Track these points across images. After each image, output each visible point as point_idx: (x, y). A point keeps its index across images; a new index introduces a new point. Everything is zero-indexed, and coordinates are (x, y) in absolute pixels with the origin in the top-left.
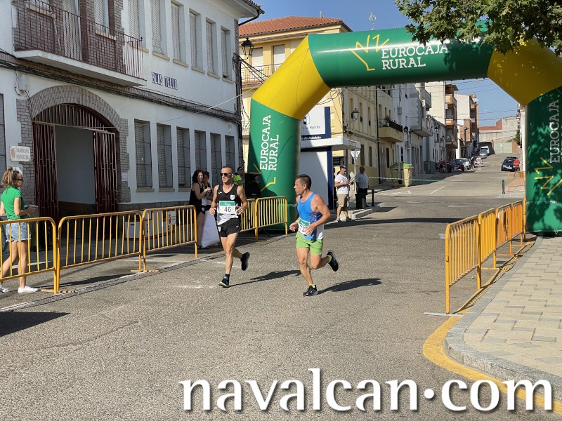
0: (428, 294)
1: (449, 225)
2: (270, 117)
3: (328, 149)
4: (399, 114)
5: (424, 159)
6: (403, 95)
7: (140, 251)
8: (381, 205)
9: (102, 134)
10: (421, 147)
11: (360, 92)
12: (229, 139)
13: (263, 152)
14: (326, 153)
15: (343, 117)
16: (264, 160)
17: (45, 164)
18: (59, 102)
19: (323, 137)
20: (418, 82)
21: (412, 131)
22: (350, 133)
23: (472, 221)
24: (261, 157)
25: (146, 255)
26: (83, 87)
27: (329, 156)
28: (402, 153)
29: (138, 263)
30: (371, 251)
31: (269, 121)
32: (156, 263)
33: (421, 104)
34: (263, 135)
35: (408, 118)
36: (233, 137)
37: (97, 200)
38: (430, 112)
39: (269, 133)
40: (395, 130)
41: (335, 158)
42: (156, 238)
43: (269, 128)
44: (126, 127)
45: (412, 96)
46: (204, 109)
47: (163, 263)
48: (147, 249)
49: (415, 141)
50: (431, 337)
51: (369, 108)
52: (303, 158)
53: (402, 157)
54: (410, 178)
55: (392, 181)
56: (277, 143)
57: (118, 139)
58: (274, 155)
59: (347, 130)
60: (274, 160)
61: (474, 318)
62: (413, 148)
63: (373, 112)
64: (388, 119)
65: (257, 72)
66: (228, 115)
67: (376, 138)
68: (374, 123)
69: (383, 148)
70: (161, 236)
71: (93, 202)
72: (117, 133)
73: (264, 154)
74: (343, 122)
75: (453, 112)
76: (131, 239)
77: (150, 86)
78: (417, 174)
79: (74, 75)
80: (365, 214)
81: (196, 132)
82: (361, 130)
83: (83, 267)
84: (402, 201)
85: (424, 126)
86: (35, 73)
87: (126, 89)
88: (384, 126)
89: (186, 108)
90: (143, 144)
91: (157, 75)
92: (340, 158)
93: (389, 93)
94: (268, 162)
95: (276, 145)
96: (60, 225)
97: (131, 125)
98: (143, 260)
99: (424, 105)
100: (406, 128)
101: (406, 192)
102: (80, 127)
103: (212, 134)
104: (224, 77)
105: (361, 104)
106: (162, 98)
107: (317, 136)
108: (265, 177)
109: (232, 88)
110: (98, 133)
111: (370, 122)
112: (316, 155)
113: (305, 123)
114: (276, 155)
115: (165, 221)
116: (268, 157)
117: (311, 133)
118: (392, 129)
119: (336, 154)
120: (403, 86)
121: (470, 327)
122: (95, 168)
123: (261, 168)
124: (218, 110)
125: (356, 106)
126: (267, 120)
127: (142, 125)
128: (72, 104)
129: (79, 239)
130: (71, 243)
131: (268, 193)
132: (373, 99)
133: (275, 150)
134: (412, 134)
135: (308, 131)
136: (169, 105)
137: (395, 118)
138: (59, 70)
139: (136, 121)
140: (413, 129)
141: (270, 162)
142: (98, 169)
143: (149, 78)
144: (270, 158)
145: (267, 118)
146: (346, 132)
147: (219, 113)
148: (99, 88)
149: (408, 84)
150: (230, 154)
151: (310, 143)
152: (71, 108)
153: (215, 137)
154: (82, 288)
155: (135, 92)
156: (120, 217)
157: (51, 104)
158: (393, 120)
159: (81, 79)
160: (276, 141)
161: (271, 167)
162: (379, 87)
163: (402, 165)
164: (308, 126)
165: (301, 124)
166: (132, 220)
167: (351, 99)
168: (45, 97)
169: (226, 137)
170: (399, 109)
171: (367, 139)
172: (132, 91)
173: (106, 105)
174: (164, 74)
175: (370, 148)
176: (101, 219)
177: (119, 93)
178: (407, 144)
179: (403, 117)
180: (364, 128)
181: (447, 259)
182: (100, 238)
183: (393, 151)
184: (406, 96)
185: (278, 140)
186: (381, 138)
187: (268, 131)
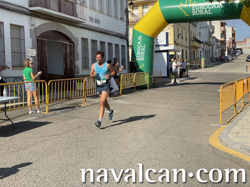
0: (212, 116)
1: (222, 86)
3: (167, 51)
4: (200, 35)
5: (211, 56)
6: (202, 27)
7: (83, 95)
8: (191, 77)
9: (67, 44)
11: (182, 25)
12: (123, 46)
13: (138, 52)
14: (166, 53)
15: (174, 37)
17: (42, 57)
18: (48, 30)
19: (165, 46)
20: (209, 21)
21: (205, 43)
23: (232, 84)
24: (137, 55)
25: (86, 97)
26: (59, 23)
27: (168, 54)
28: (201, 53)
29: (82, 101)
30: (186, 97)
31: (141, 39)
32: (90, 101)
34: (138, 45)
36: (125, 46)
37: (65, 73)
38: (214, 35)
40: (197, 43)
41: (170, 55)
42: (90, 90)
44: (78, 41)
45: (206, 27)
46: (112, 33)
47: (93, 101)
48: (86, 95)
49: (207, 48)
50: (213, 135)
51: (186, 33)
52: (156, 55)
53: (201, 55)
54: (204, 64)
55: (196, 66)
56: (144, 48)
57: (74, 46)
58: (143, 54)
59: (176, 43)
60: (143, 56)
61: (233, 127)
62: (206, 51)
63: (188, 35)
64: (194, 38)
65: (136, 17)
66: (122, 36)
67: (189, 46)
68: (188, 40)
70: (92, 89)
71: (63, 74)
72: (74, 44)
74: (174, 39)
75: (224, 35)
76: (80, 91)
77: (88, 23)
78: (207, 63)
79: (55, 18)
80: (183, 80)
81: (108, 43)
82: (182, 43)
83: (59, 102)
84: (200, 75)
85: (211, 41)
86: (38, 17)
87: (78, 24)
88: (193, 41)
89: (104, 33)
90: (85, 49)
91: (91, 18)
92: (172, 55)
93: (195, 26)
94: (140, 57)
96: (49, 84)
97: (80, 40)
98: (85, 100)
99: (211, 31)
100: (203, 42)
101: (202, 70)
102: (57, 41)
103: (115, 44)
104: (121, 19)
105: (182, 31)
106: (93, 28)
107: (162, 45)
108: (139, 63)
109: (125, 24)
110: (65, 44)
111: (186, 39)
112: (162, 54)
113: (157, 39)
115: (94, 82)
117: (160, 44)
118: (196, 42)
119: (171, 53)
120: (201, 23)
121: (231, 131)
122: (64, 59)
123: (137, 60)
124: (118, 34)
125: (180, 32)
127: (84, 40)
128: (54, 31)
129: (57, 90)
130: (54, 92)
131: (140, 71)
132: (188, 29)
133: (143, 51)
134: (205, 44)
135: (158, 43)
136: (96, 31)
138: (49, 16)
139: (82, 38)
140: (206, 42)
142: (65, 59)
143: (88, 19)
144: (141, 55)
145: (140, 37)
146: (175, 44)
147: (118, 35)
148: (66, 24)
149: (204, 22)
150: (123, 53)
151: (159, 48)
152: (54, 32)
153: (117, 45)
154: (58, 112)
155: (82, 25)
156: (75, 80)
157: (45, 31)
158: (197, 38)
159: (58, 20)
161: (142, 59)
162: (191, 23)
163: (201, 58)
164: (158, 41)
165: (155, 40)
166: (80, 82)
167: (178, 29)
168: (42, 28)
169: (122, 45)
170: (200, 33)
171: (185, 47)
172: (80, 25)
173: (69, 31)
174: (94, 18)
175: (186, 51)
176: (66, 81)
177: (75, 26)
178: (203, 49)
179: (201, 37)
180: (184, 42)
181: (221, 101)
182: (66, 90)
183: (197, 52)
184: (203, 27)
185: (144, 47)
186: (191, 46)
187: (140, 43)
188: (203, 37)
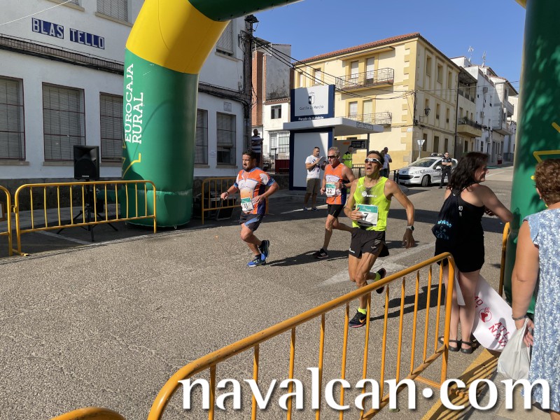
2: (132, 66)
3: (329, 130)
4: (482, 117)
5: (505, 150)
6: (488, 104)
10: (502, 142)
13: (127, 118)
14: (327, 134)
15: (414, 113)
16: (128, 128)
19: (325, 116)
21: (493, 130)
22: (423, 126)
24: (126, 125)
27: (331, 138)
28: (482, 145)
31: (132, 73)
33: (503, 111)
34: (127, 93)
35: (491, 121)
36: (235, 115)
38: (513, 118)
39: (131, 90)
40: (473, 128)
43: (131, 83)
45: (496, 105)
49: (496, 138)
51: (448, 110)
58: (137, 121)
59: (419, 123)
60: (137, 129)
62: (494, 142)
63: (452, 112)
64: (466, 119)
66: (223, 92)
67: (454, 131)
68: (452, 121)
69: (461, 141)
73: (128, 120)
74: (414, 117)
82: (437, 125)
85: (504, 126)
88: (462, 124)
91: (45, 23)
93: (473, 100)
94: (132, 131)
95: (140, 108)
99: (506, 112)
105: (438, 105)
107: (320, 116)
108: (131, 152)
111: (448, 121)
114: (141, 122)
116: (131, 124)
117: (315, 113)
123: (126, 140)
125: (432, 106)
126: (130, 71)
132: (454, 103)
133: (139, 114)
134: (494, 132)
135: (312, 111)
137: (477, 119)
140: (495, 129)
141: (134, 132)
143: (26, 25)
144: (134, 126)
145: (130, 67)
146: (417, 125)
151: (312, 123)
158: (474, 121)
160: (140, 102)
161: (135, 138)
162: (462, 95)
164: (312, 105)
167: (427, 100)
169: (219, 113)
170: (482, 114)
171: (443, 132)
174: (66, 26)
175: (446, 140)
178: (487, 139)
179: (486, 119)
180: (442, 123)
183: (472, 143)
184: (491, 105)
185: (142, 100)
186: (459, 133)
187: (131, 86)
188: (489, 120)
